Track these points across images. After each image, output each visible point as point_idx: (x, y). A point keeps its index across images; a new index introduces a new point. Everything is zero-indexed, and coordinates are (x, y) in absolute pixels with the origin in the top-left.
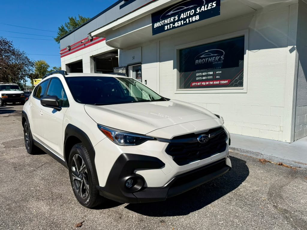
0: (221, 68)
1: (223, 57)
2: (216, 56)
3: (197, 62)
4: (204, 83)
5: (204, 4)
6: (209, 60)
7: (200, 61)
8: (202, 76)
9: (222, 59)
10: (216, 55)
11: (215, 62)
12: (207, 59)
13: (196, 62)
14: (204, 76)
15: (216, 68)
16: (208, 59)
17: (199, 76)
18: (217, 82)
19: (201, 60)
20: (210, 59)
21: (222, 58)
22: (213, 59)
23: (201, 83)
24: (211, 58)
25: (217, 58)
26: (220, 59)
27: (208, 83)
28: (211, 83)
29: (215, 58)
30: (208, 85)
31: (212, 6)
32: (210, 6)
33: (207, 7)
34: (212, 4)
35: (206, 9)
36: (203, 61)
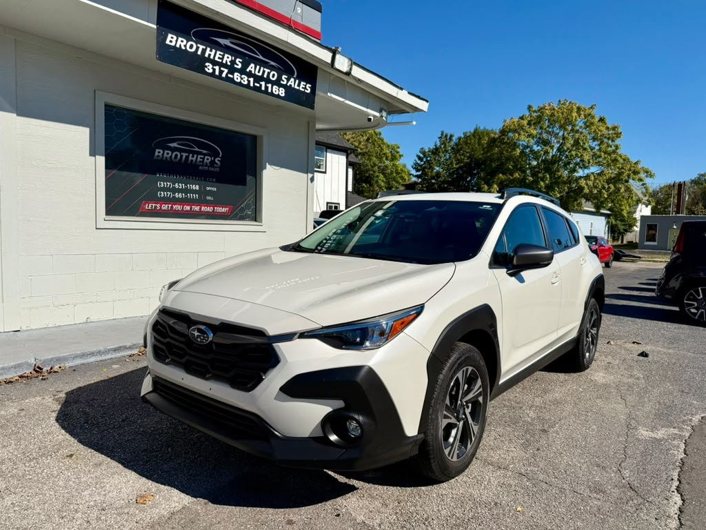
0: (216, 182)
1: (218, 160)
2: (205, 155)
3: (160, 154)
4: (177, 207)
5: (295, 76)
6: (190, 158)
7: (168, 154)
8: (174, 190)
9: (217, 164)
10: (205, 152)
11: (203, 165)
12: (184, 155)
13: (157, 154)
14: (179, 191)
15: (205, 180)
16: (187, 154)
17: (164, 189)
18: (209, 209)
19: (169, 152)
20: (193, 157)
21: (216, 161)
22: (199, 159)
23: (170, 206)
24: (195, 156)
26: (213, 163)
27: (188, 208)
28: (197, 208)
29: (203, 159)
30: (188, 211)
31: (305, 88)
32: (302, 86)
33: (299, 85)
34: (306, 86)
35: (296, 87)
36: (176, 156)
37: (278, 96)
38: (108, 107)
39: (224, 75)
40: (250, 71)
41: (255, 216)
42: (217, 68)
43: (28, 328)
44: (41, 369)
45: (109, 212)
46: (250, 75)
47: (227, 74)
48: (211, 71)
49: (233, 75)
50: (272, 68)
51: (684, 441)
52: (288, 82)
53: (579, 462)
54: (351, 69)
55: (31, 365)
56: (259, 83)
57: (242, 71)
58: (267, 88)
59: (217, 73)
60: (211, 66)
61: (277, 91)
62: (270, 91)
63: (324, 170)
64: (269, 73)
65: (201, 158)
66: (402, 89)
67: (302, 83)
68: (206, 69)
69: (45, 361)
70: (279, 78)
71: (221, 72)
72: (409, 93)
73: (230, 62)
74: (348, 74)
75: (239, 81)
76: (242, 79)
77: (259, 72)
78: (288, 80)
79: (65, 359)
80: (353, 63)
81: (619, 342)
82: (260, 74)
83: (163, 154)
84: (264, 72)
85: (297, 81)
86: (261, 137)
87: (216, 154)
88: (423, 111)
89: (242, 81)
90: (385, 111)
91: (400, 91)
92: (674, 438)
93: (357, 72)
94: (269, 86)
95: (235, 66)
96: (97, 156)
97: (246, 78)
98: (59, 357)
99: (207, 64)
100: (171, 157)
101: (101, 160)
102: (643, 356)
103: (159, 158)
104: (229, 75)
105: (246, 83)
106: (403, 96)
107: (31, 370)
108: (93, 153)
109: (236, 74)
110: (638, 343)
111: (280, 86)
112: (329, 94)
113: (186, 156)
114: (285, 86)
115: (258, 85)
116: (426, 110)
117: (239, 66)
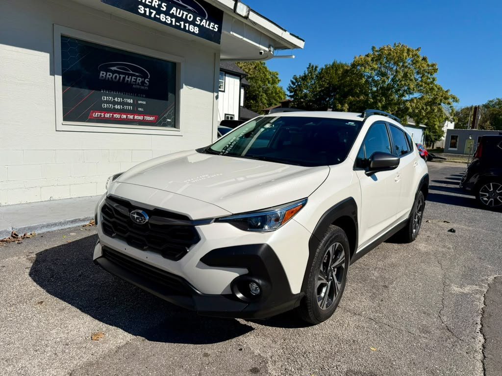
0: (146, 97)
1: (147, 81)
2: (137, 76)
3: (104, 75)
4: (117, 116)
5: (206, 18)
6: (126, 79)
7: (109, 75)
8: (114, 103)
9: (146, 84)
10: (137, 74)
11: (135, 85)
12: (122, 76)
13: (101, 75)
14: (118, 103)
15: (137, 95)
17: (107, 102)
18: (141, 118)
19: (111, 74)
20: (128, 78)
22: (133, 80)
23: (111, 114)
24: (130, 77)
25: (139, 80)
26: (143, 83)
27: (125, 116)
28: (131, 117)
29: (136, 79)
30: (125, 119)
31: (214, 28)
32: (211, 26)
33: (209, 25)
34: (214, 26)
35: (207, 26)
36: (116, 77)
37: (193, 33)
38: (63, 38)
39: (153, 16)
40: (173, 13)
41: (175, 124)
42: (147, 10)
43: (6, 204)
44: (17, 235)
45: (65, 119)
46: (172, 16)
47: (155, 15)
48: (143, 12)
49: (160, 16)
50: (189, 11)
51: (483, 295)
52: (200, 23)
53: (411, 310)
54: (248, 14)
55: (9, 232)
56: (179, 23)
57: (167, 13)
58: (185, 26)
59: (148, 14)
60: (143, 8)
61: (193, 29)
62: (187, 29)
63: (223, 90)
64: (187, 15)
65: (134, 79)
66: (285, 31)
67: (212, 24)
68: (139, 11)
69: (19, 230)
70: (195, 19)
71: (151, 13)
72: (291, 34)
73: (157, 5)
74: (246, 18)
75: (164, 20)
76: (166, 19)
77: (179, 14)
78: (201, 21)
79: (35, 228)
80: (250, 10)
81: (434, 221)
82: (180, 16)
83: (106, 76)
84: (183, 14)
85: (208, 22)
86: (180, 64)
87: (145, 76)
88: (300, 48)
89: (167, 21)
90: (273, 47)
91: (284, 32)
92: (477, 293)
93: (253, 17)
94: (187, 25)
95: (162, 9)
96: (55, 76)
97: (170, 18)
98: (30, 227)
99: (140, 6)
100: (112, 78)
101: (59, 79)
102: (452, 232)
103: (103, 78)
104: (157, 16)
105: (169, 22)
106: (286, 36)
107: (10, 236)
108: (53, 73)
109: (162, 15)
110: (447, 222)
111: (195, 25)
112: (231, 33)
113: (123, 77)
114: (198, 26)
115: (178, 24)
116: (303, 48)
117: (165, 9)
